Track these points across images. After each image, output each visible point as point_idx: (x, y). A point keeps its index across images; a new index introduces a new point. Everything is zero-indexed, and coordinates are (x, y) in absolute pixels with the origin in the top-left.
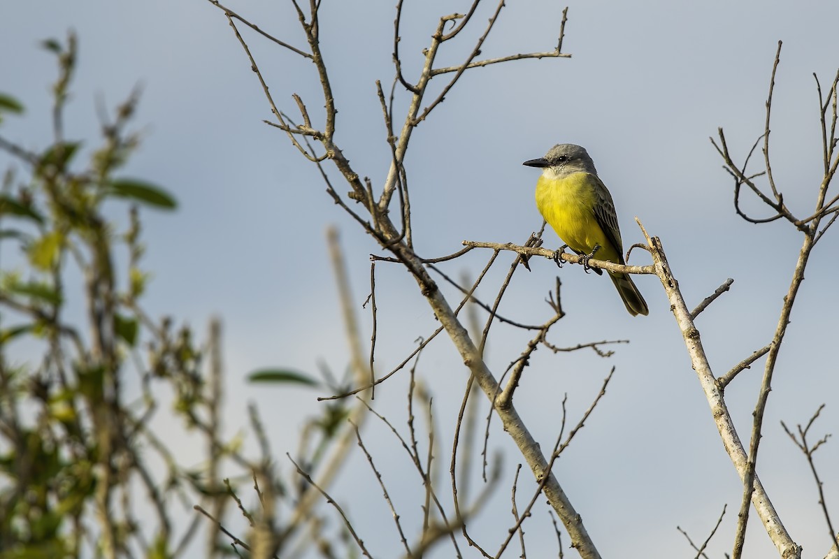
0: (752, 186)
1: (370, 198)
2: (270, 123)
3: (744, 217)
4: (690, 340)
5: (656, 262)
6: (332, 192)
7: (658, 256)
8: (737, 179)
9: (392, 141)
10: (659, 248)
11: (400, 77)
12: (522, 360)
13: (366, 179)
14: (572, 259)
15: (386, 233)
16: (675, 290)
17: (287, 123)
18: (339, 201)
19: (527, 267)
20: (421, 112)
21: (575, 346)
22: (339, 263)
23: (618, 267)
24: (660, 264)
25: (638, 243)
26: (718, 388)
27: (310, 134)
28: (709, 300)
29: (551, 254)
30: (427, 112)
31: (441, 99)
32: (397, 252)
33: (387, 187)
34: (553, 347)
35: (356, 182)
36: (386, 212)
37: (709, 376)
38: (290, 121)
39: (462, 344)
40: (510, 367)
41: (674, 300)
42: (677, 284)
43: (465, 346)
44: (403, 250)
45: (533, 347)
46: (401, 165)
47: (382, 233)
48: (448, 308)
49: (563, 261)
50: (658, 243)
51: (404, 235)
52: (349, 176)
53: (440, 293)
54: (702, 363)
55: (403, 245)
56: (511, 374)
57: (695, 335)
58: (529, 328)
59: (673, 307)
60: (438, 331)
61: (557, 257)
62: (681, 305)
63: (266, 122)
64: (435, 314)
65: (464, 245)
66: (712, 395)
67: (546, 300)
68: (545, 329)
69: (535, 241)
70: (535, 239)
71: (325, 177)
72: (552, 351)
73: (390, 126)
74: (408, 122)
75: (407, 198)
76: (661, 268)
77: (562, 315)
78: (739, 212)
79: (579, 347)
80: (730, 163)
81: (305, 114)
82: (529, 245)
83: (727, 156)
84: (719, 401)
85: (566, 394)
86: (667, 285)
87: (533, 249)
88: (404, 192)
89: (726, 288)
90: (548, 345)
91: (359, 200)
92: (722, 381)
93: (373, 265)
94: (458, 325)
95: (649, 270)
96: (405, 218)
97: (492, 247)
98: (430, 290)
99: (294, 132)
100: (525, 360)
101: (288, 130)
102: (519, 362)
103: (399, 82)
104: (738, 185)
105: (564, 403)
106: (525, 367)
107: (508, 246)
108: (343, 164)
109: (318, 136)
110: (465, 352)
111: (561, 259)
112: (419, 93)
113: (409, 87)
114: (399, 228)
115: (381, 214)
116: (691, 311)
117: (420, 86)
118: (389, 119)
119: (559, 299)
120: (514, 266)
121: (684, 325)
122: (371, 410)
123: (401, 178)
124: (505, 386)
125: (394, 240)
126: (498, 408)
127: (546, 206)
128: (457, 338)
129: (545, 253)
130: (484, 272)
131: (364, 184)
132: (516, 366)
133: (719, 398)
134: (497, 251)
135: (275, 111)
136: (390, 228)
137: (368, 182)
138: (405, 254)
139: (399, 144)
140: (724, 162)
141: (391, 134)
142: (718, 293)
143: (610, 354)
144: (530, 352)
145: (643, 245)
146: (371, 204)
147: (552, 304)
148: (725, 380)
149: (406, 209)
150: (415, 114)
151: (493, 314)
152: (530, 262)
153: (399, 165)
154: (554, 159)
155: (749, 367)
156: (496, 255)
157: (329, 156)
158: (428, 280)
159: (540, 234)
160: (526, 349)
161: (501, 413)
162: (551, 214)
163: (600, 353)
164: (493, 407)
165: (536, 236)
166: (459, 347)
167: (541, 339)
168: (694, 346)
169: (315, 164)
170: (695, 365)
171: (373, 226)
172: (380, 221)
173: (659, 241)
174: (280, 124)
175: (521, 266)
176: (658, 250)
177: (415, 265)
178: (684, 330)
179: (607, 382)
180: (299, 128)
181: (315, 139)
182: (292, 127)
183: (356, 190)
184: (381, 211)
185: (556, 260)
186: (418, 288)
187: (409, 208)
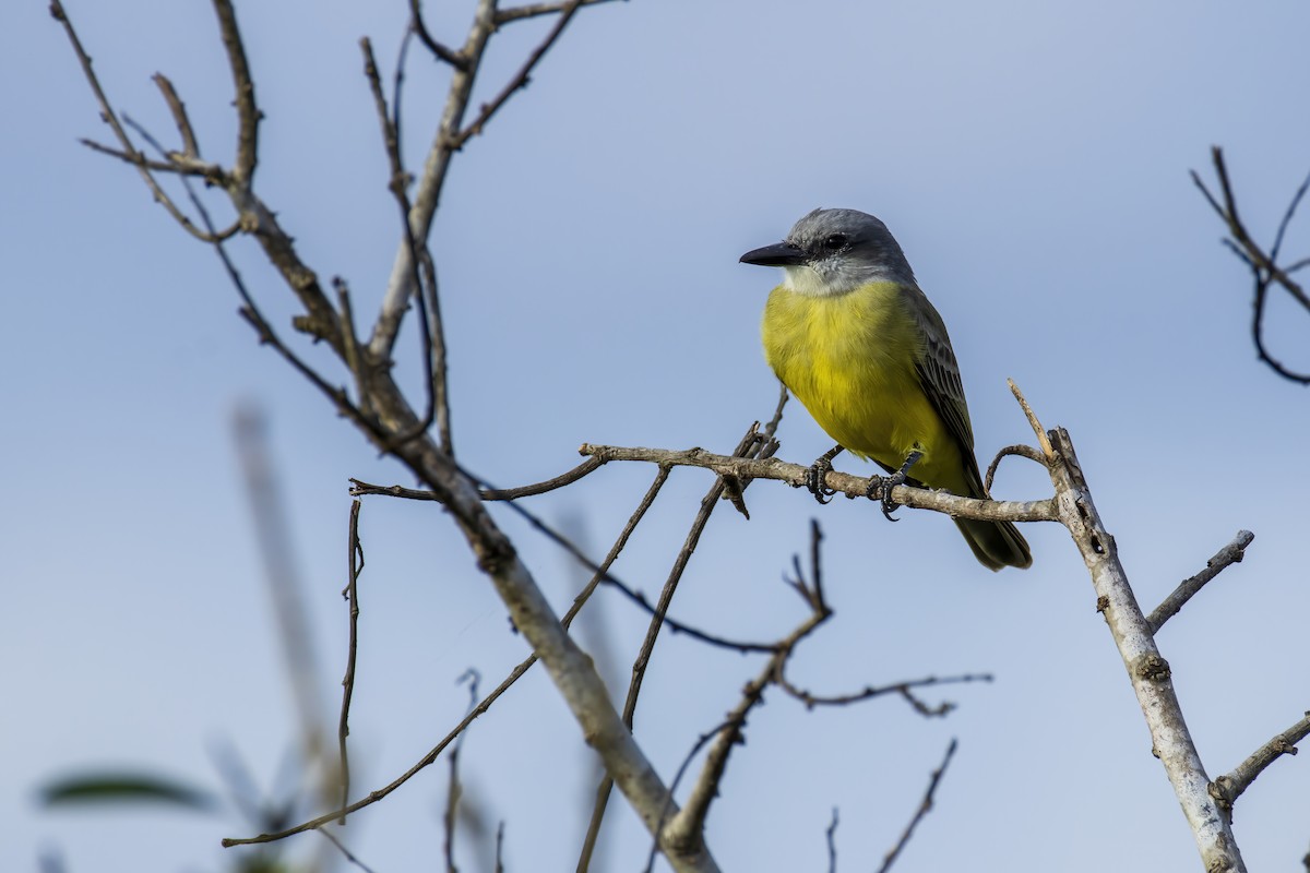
0: (1295, 290)
1: (345, 329)
2: (96, 146)
3: (1277, 368)
4: (1146, 684)
5: (1060, 492)
6: (252, 315)
7: (1065, 477)
8: (1256, 270)
9: (399, 186)
10: (1067, 455)
11: (419, 26)
12: (728, 730)
13: (337, 282)
14: (850, 485)
15: (388, 417)
16: (1107, 561)
17: (139, 144)
18: (268, 336)
19: (741, 506)
20: (472, 114)
21: (858, 689)
22: (263, 491)
23: (968, 505)
24: (1069, 496)
25: (1015, 445)
26: (1217, 804)
27: (196, 172)
28: (1193, 586)
29: (799, 475)
30: (488, 112)
31: (522, 81)
32: (415, 464)
33: (387, 301)
34: (804, 696)
35: (310, 291)
36: (386, 364)
37: (1195, 774)
38: (146, 137)
39: (579, 692)
40: (698, 747)
41: (1106, 584)
42: (1113, 545)
43: (588, 697)
44: (429, 461)
45: (754, 695)
46: (424, 248)
47: (376, 417)
48: (543, 602)
49: (829, 491)
50: (1064, 444)
51: (430, 419)
52: (294, 277)
53: (523, 567)
54: (1178, 740)
55: (428, 446)
56: (700, 765)
57: (1157, 671)
58: (744, 648)
59: (1103, 604)
60: (521, 671)
61: (815, 483)
62: (1123, 598)
63: (87, 142)
64: (511, 619)
65: (584, 453)
66: (1201, 820)
67: (786, 579)
68: (783, 650)
69: (760, 445)
70: (760, 439)
71: (235, 276)
72: (800, 705)
73: (395, 151)
74: (440, 142)
75: (440, 331)
76: (1072, 505)
77: (824, 613)
78: (1263, 356)
79: (870, 693)
80: (1240, 233)
81: (184, 124)
82: (743, 452)
83: (1232, 218)
84: (1221, 835)
85: (835, 812)
86: (1087, 547)
87: (755, 464)
88: (431, 317)
89: (1235, 555)
90: (791, 690)
91: (319, 336)
92: (1227, 784)
93: (356, 507)
94: (569, 645)
95: (1044, 511)
96: (436, 380)
97: (652, 459)
98: (498, 557)
99: (158, 167)
100: (734, 731)
101: (141, 162)
102: (718, 737)
103: (416, 40)
104: (1261, 289)
105: (830, 832)
106: (736, 750)
107: (693, 457)
108: (280, 248)
109: (216, 177)
110: (587, 712)
111: (825, 486)
112: (467, 66)
113: (441, 53)
114: (417, 402)
115: (375, 369)
116: (1148, 611)
117: (471, 51)
118: (393, 132)
119: (817, 574)
120: (708, 507)
121: (1132, 649)
122: (352, 858)
123: (424, 281)
124: (685, 797)
125: (406, 433)
126: (671, 853)
127: (793, 362)
128: (567, 678)
129: (785, 472)
130: (634, 522)
131: (332, 296)
132: (713, 744)
133: (1219, 827)
134: (666, 470)
135: (108, 116)
136: (397, 405)
137: (342, 289)
138: (435, 467)
139: (416, 193)
140: (1225, 230)
141: (397, 166)
142: (1215, 568)
143: (945, 709)
144: (745, 711)
145: (1027, 449)
146: (349, 343)
147: (801, 587)
148: (1233, 782)
149: (436, 358)
150: (458, 119)
151: (660, 617)
152: (747, 495)
153: (417, 247)
154: (815, 242)
155: (1294, 752)
156: (663, 478)
157: (245, 226)
158: (491, 534)
159: (773, 426)
160: (735, 701)
161: (677, 862)
162: (805, 380)
163: (920, 708)
164: (657, 848)
165: (762, 430)
166: (571, 701)
167: (773, 675)
168: (1156, 699)
169: (210, 248)
170: (1160, 748)
171: (354, 397)
172: (373, 389)
173: (1067, 438)
174: (119, 147)
175: (724, 506)
176: (1062, 459)
177: (460, 497)
178: (1130, 659)
179: (937, 777)
180: (168, 156)
181: (209, 184)
182: (153, 155)
183: (314, 312)
184: (374, 362)
185: (813, 489)
186: (467, 555)
187: (443, 355)
